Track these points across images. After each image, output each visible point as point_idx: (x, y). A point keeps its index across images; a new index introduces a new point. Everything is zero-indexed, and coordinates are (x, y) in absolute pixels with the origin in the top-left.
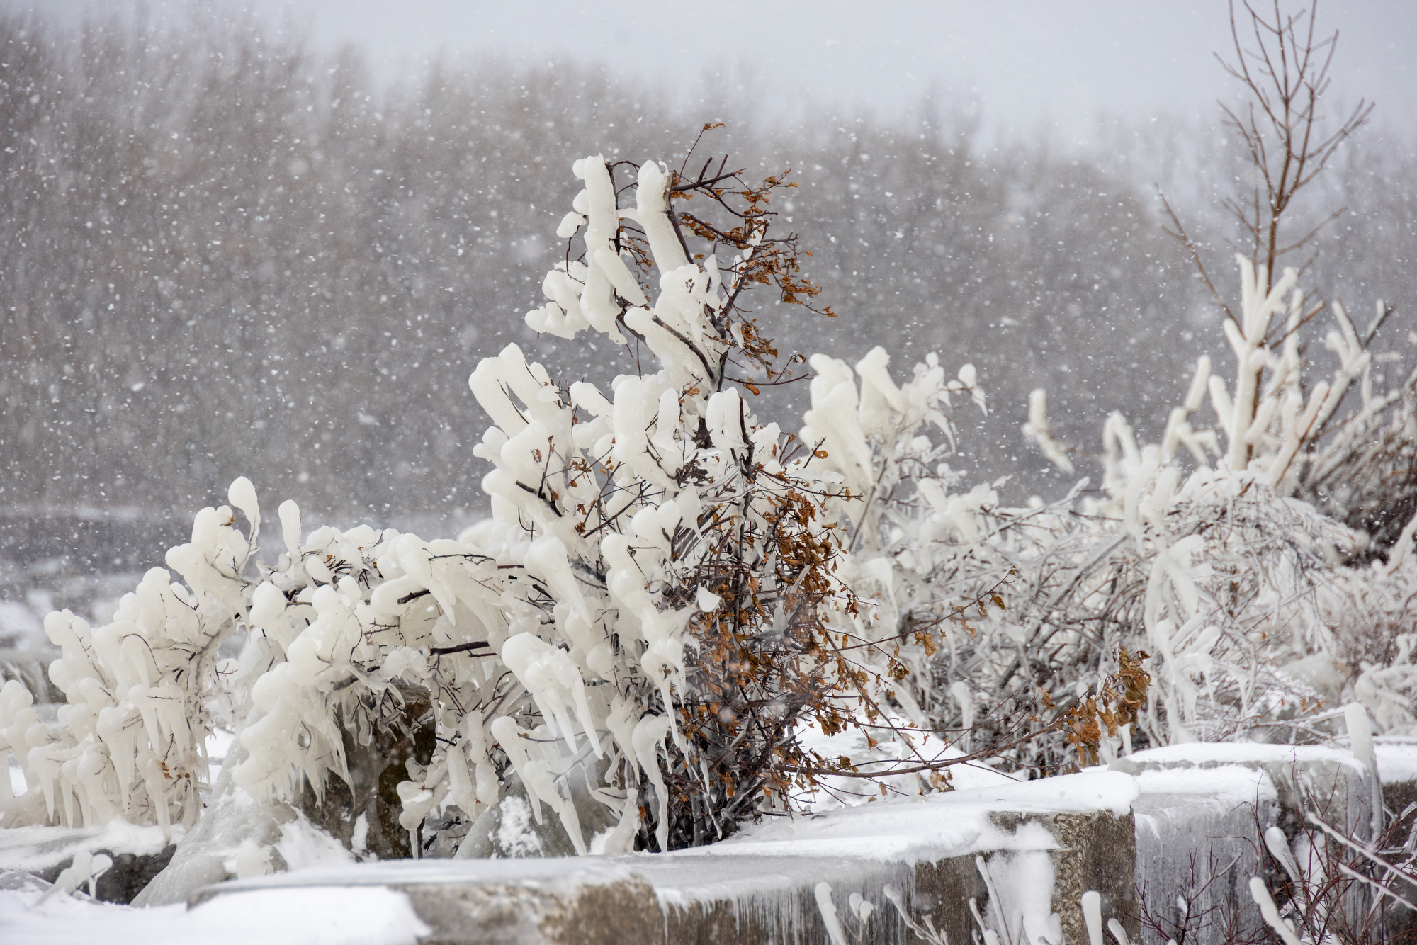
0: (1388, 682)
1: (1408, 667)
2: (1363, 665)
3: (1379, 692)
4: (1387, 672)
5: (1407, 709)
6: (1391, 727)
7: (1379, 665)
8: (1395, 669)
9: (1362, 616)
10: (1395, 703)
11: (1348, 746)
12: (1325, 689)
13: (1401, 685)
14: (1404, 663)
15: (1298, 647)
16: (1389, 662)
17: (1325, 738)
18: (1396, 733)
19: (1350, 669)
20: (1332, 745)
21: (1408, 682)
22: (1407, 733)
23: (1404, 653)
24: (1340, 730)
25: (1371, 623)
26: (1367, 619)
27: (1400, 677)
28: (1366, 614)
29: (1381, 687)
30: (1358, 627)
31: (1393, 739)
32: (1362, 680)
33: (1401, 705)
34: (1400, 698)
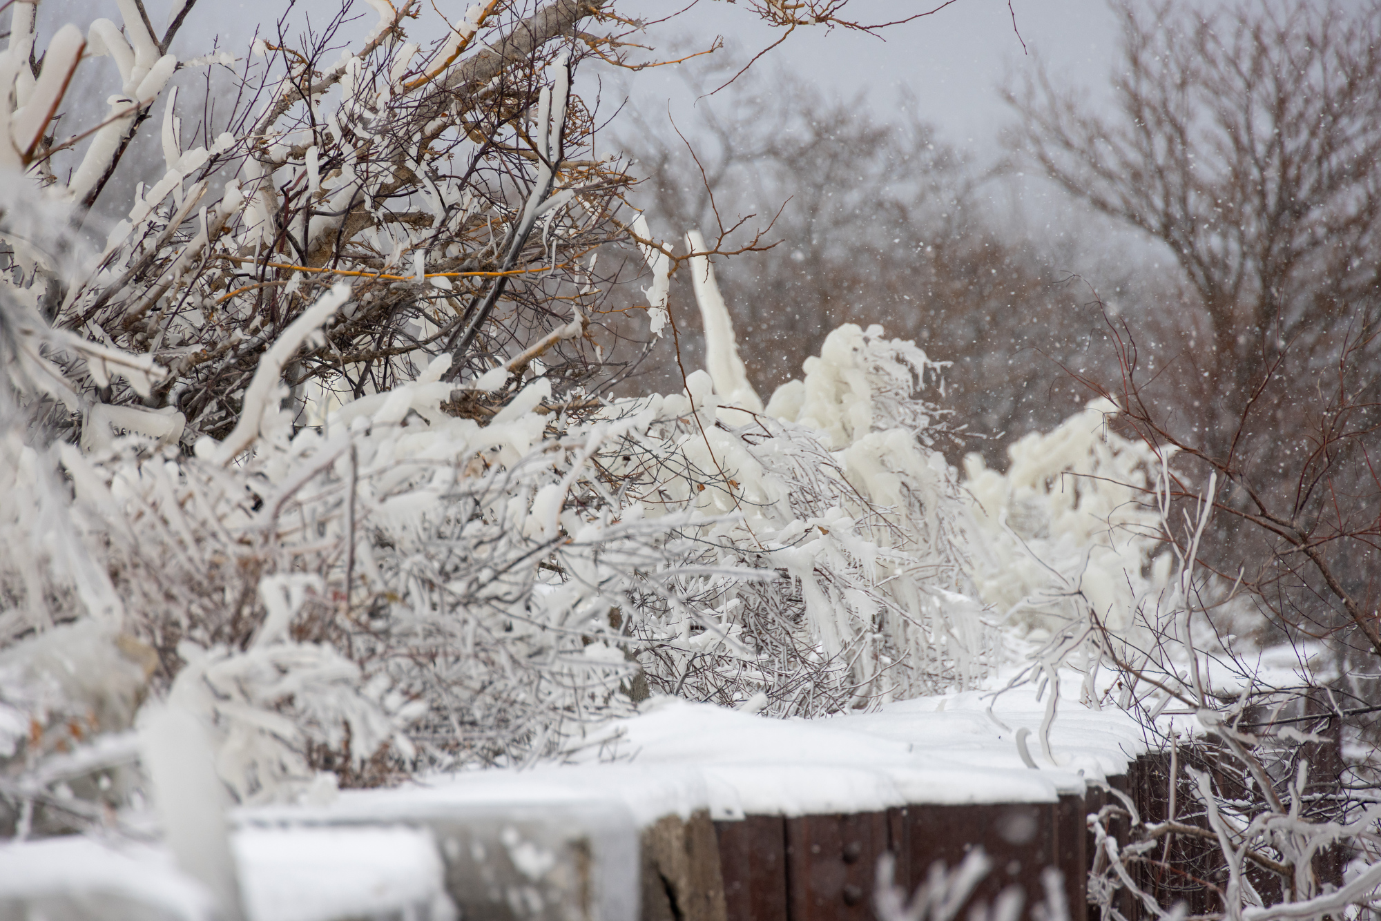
0: (243, 685)
1: (290, 650)
2: (185, 649)
3: (223, 708)
4: (239, 663)
5: (290, 746)
6: (255, 787)
7: (220, 649)
8: (259, 655)
9: (181, 543)
10: (262, 731)
11: (152, 838)
12: (99, 702)
13: (272, 692)
14: (278, 641)
15: (35, 609)
16: (242, 638)
17: (91, 819)
18: (270, 801)
19: (154, 660)
20: (113, 835)
21: (289, 684)
22: (292, 800)
23: (279, 617)
24: (137, 799)
25: (195, 558)
26: (193, 551)
27: (270, 673)
28: (188, 538)
29: (226, 697)
30: (171, 569)
31: (269, 813)
32: (184, 680)
33: (275, 736)
34: (274, 722)
